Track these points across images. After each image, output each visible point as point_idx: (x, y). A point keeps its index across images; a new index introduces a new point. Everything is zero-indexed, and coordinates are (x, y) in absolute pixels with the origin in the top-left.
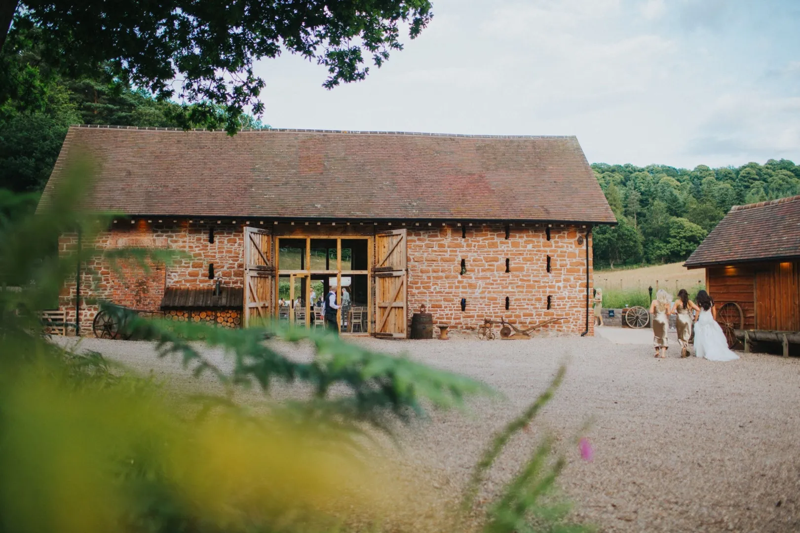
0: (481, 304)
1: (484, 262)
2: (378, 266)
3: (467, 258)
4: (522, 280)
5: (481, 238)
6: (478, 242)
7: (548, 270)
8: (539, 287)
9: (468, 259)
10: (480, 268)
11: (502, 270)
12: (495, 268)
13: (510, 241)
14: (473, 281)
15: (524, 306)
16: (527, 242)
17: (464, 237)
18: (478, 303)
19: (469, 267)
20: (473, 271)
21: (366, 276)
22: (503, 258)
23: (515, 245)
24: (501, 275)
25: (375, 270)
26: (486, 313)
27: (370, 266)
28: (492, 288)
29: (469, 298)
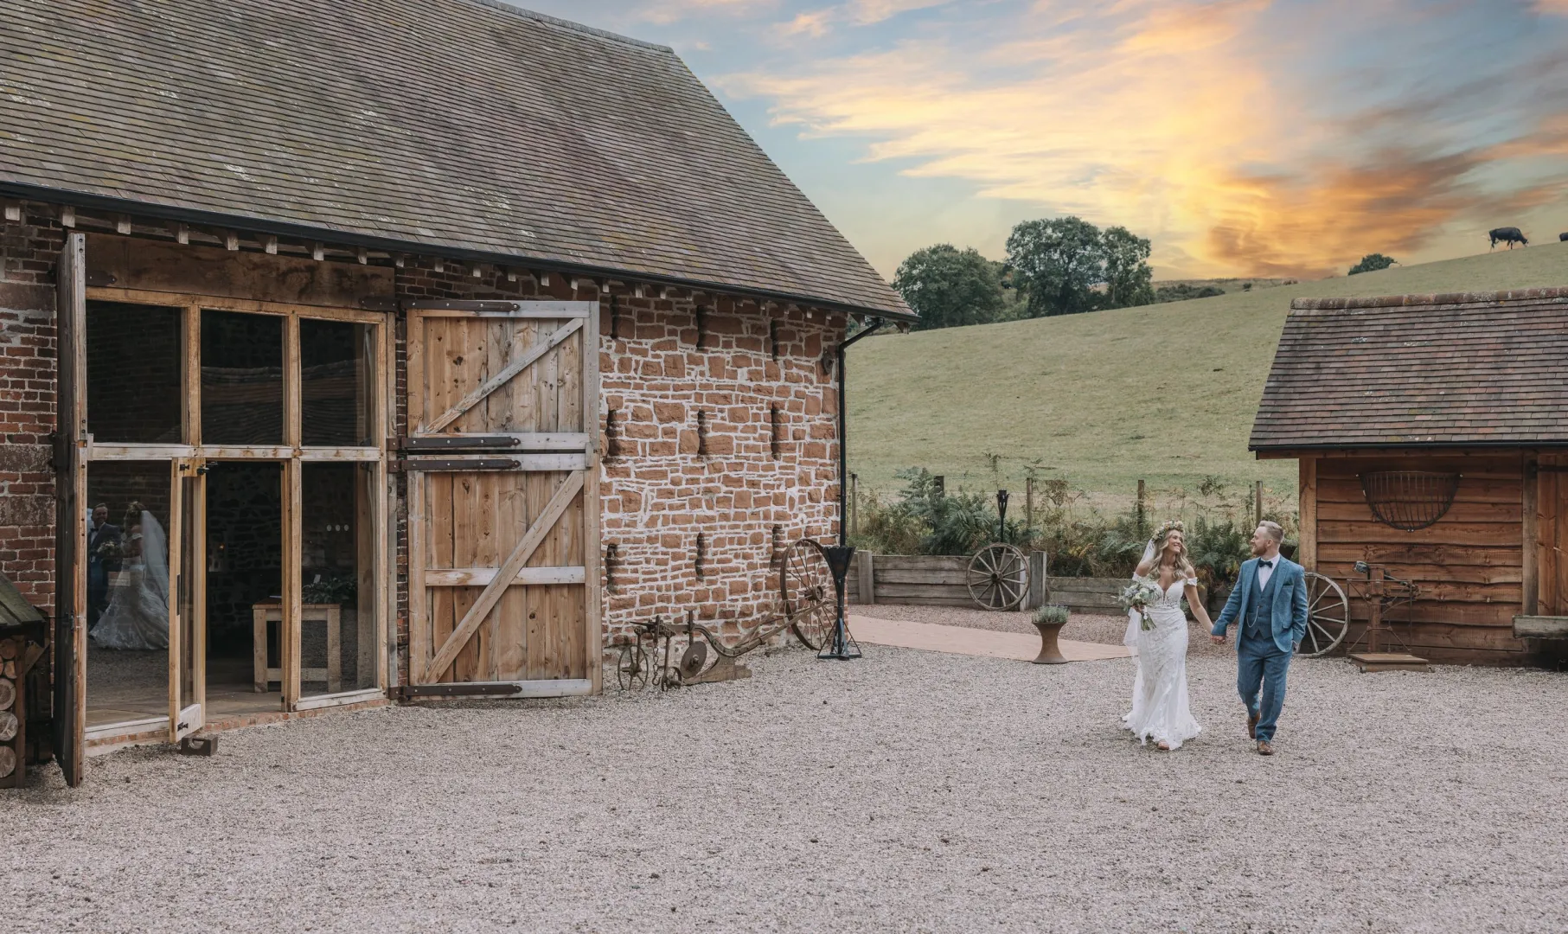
0: (648, 561)
1: (655, 422)
2: (420, 432)
3: (620, 406)
4: (727, 480)
5: (651, 342)
6: (644, 353)
7: (775, 449)
8: (758, 502)
9: (623, 410)
10: (648, 441)
11: (690, 449)
12: (677, 440)
13: (706, 356)
14: (631, 484)
15: (729, 561)
16: (739, 361)
17: (614, 336)
18: (642, 558)
19: (624, 438)
20: (633, 451)
21: (369, 466)
22: (693, 409)
23: (716, 367)
24: (690, 464)
25: (402, 447)
26: (659, 589)
27: (384, 429)
28: (671, 507)
29: (626, 541)
